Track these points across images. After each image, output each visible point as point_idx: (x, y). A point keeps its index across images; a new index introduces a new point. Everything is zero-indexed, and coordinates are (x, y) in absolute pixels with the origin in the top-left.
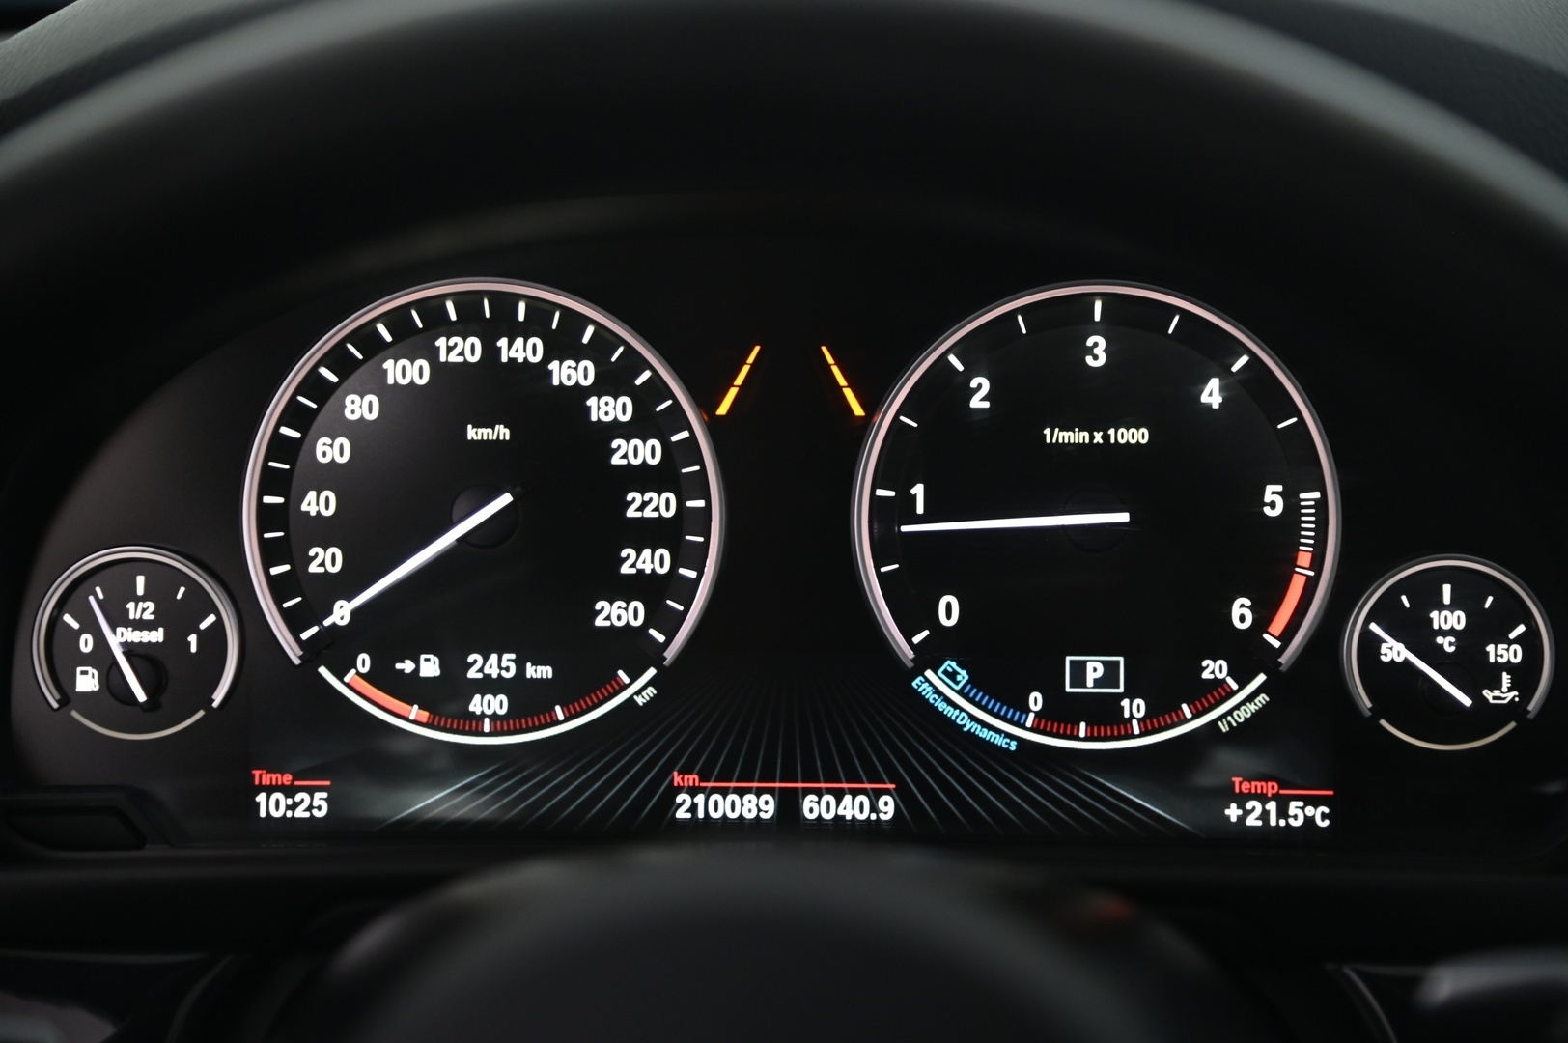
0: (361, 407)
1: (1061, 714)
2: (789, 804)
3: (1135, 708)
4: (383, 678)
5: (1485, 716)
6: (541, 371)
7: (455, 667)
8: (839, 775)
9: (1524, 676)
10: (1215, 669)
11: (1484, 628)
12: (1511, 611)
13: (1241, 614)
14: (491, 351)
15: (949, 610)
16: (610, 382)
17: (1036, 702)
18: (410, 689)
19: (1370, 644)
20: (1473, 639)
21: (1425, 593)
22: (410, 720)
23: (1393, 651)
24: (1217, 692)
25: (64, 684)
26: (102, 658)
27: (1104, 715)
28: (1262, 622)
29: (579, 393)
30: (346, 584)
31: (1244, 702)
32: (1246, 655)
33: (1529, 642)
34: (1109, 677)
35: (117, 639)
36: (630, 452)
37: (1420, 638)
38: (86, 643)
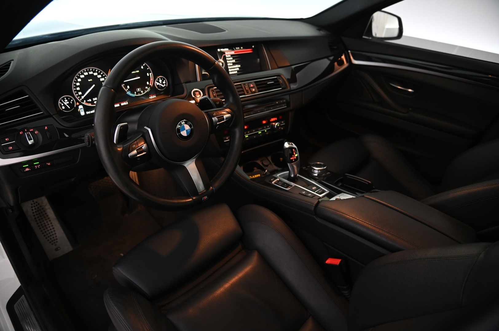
0: (79, 80)
1: (137, 93)
2: (120, 104)
3: (142, 92)
4: (87, 102)
5: (164, 87)
6: (93, 74)
7: (92, 100)
8: (123, 101)
9: (166, 84)
10: (146, 88)
11: (163, 81)
12: (164, 79)
13: (148, 83)
14: (89, 73)
15: (128, 87)
16: (99, 74)
17: (135, 93)
18: (89, 102)
19: (156, 83)
20: (162, 82)
21: (159, 79)
22: (90, 105)
23: (158, 84)
24: (147, 89)
25: (62, 108)
26: (64, 105)
27: (140, 93)
28: (149, 83)
29: (97, 75)
30: (83, 95)
31: (149, 89)
32: (149, 86)
33: (166, 81)
34: (140, 90)
35: (65, 103)
36: (102, 80)
37: (159, 82)
38: (62, 105)
